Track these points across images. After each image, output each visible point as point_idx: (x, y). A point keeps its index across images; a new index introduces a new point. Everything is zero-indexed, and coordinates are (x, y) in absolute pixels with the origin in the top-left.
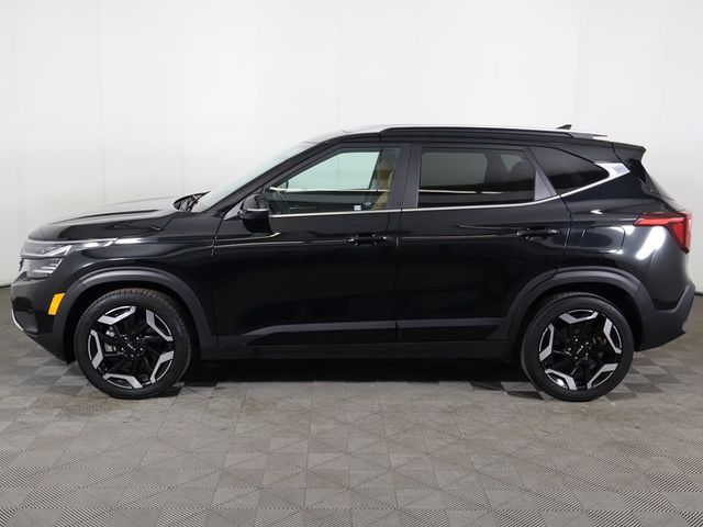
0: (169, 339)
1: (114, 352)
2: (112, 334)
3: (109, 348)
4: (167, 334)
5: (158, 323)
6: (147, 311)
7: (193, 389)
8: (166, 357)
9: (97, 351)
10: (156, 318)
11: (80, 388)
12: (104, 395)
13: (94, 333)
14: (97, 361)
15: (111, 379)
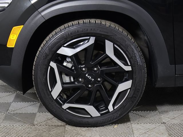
0: (128, 68)
1: (71, 83)
2: (70, 65)
3: (67, 79)
4: (126, 64)
5: (117, 53)
6: (107, 41)
7: (140, 113)
8: (124, 86)
9: (56, 82)
10: (115, 48)
11: (34, 115)
12: (60, 123)
13: (53, 65)
14: (56, 91)
15: (70, 108)
